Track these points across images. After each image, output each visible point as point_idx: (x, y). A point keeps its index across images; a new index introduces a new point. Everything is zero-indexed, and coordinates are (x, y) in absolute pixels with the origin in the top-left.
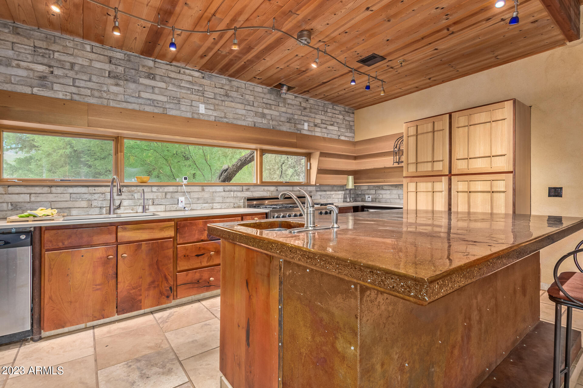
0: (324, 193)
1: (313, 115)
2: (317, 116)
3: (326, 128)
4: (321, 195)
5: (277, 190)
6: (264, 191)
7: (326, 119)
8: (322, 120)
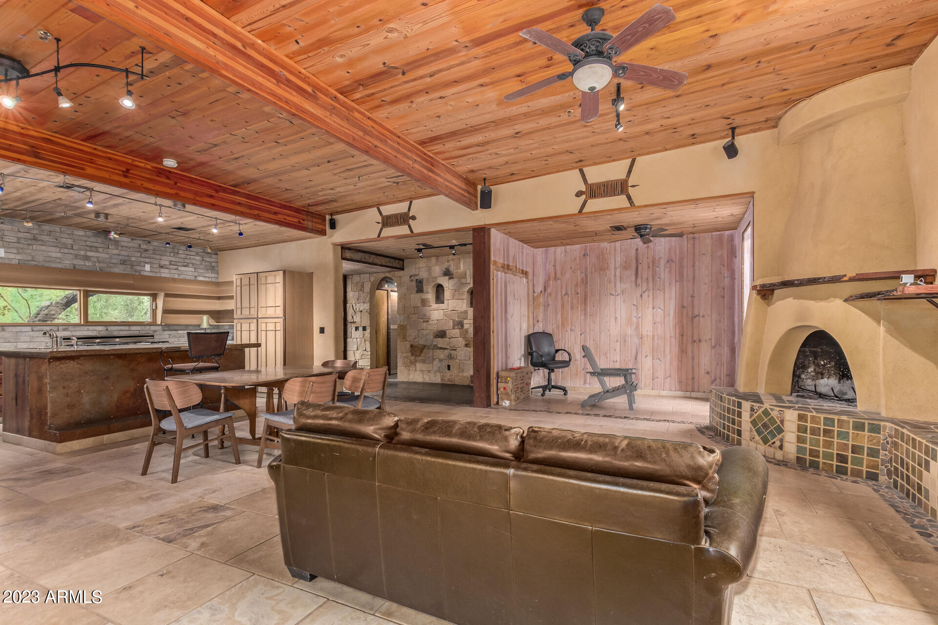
0: (175, 332)
1: (158, 257)
2: (163, 258)
3: (177, 269)
4: (170, 335)
5: (107, 330)
6: (88, 330)
7: (177, 260)
8: (170, 261)
